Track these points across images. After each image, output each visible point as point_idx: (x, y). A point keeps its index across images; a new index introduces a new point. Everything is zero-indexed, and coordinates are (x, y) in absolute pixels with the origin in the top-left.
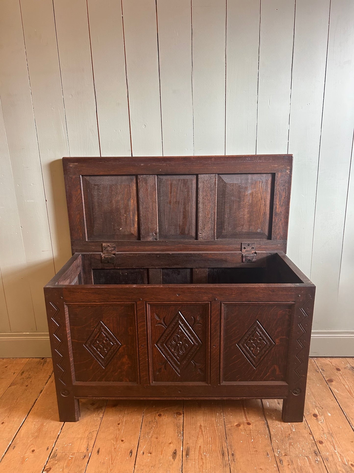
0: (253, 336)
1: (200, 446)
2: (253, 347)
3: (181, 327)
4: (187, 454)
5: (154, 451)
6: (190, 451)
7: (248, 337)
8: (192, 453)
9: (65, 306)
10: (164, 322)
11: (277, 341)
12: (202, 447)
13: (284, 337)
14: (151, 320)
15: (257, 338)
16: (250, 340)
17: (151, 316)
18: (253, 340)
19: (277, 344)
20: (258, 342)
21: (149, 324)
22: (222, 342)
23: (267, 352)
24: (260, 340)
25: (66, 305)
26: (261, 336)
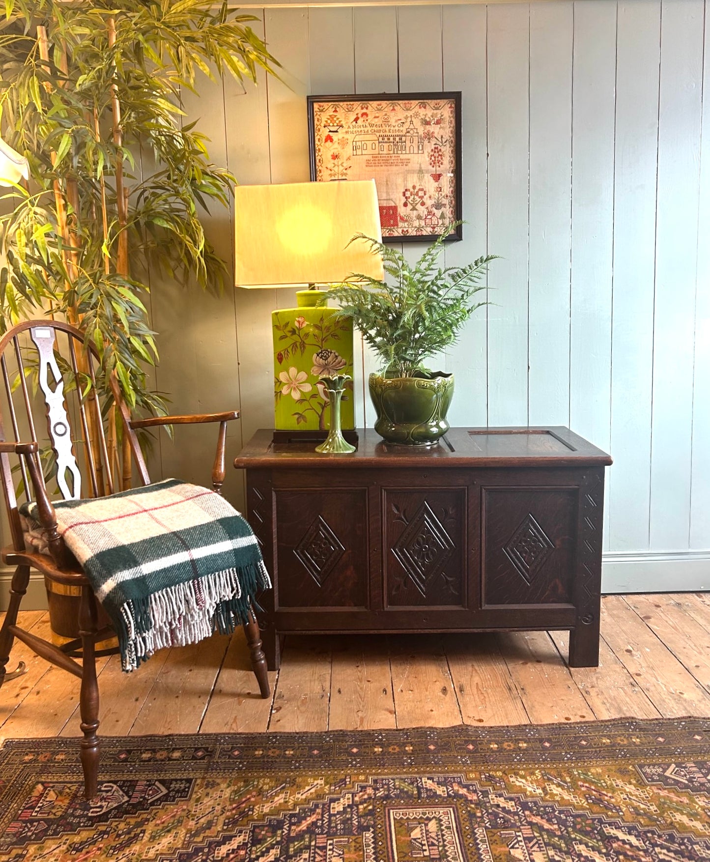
0: (525, 536)
1: (477, 684)
2: (526, 552)
3: (428, 522)
4: (461, 690)
5: (415, 687)
6: (465, 686)
7: (518, 538)
8: (467, 689)
9: (274, 493)
10: (405, 517)
11: (558, 542)
12: (480, 684)
13: (567, 537)
14: (387, 513)
15: (531, 539)
16: (520, 542)
17: (387, 508)
18: (526, 542)
19: (558, 547)
20: (531, 545)
21: (385, 519)
22: (483, 545)
23: (545, 559)
24: (534, 541)
25: (275, 491)
26: (535, 536)
